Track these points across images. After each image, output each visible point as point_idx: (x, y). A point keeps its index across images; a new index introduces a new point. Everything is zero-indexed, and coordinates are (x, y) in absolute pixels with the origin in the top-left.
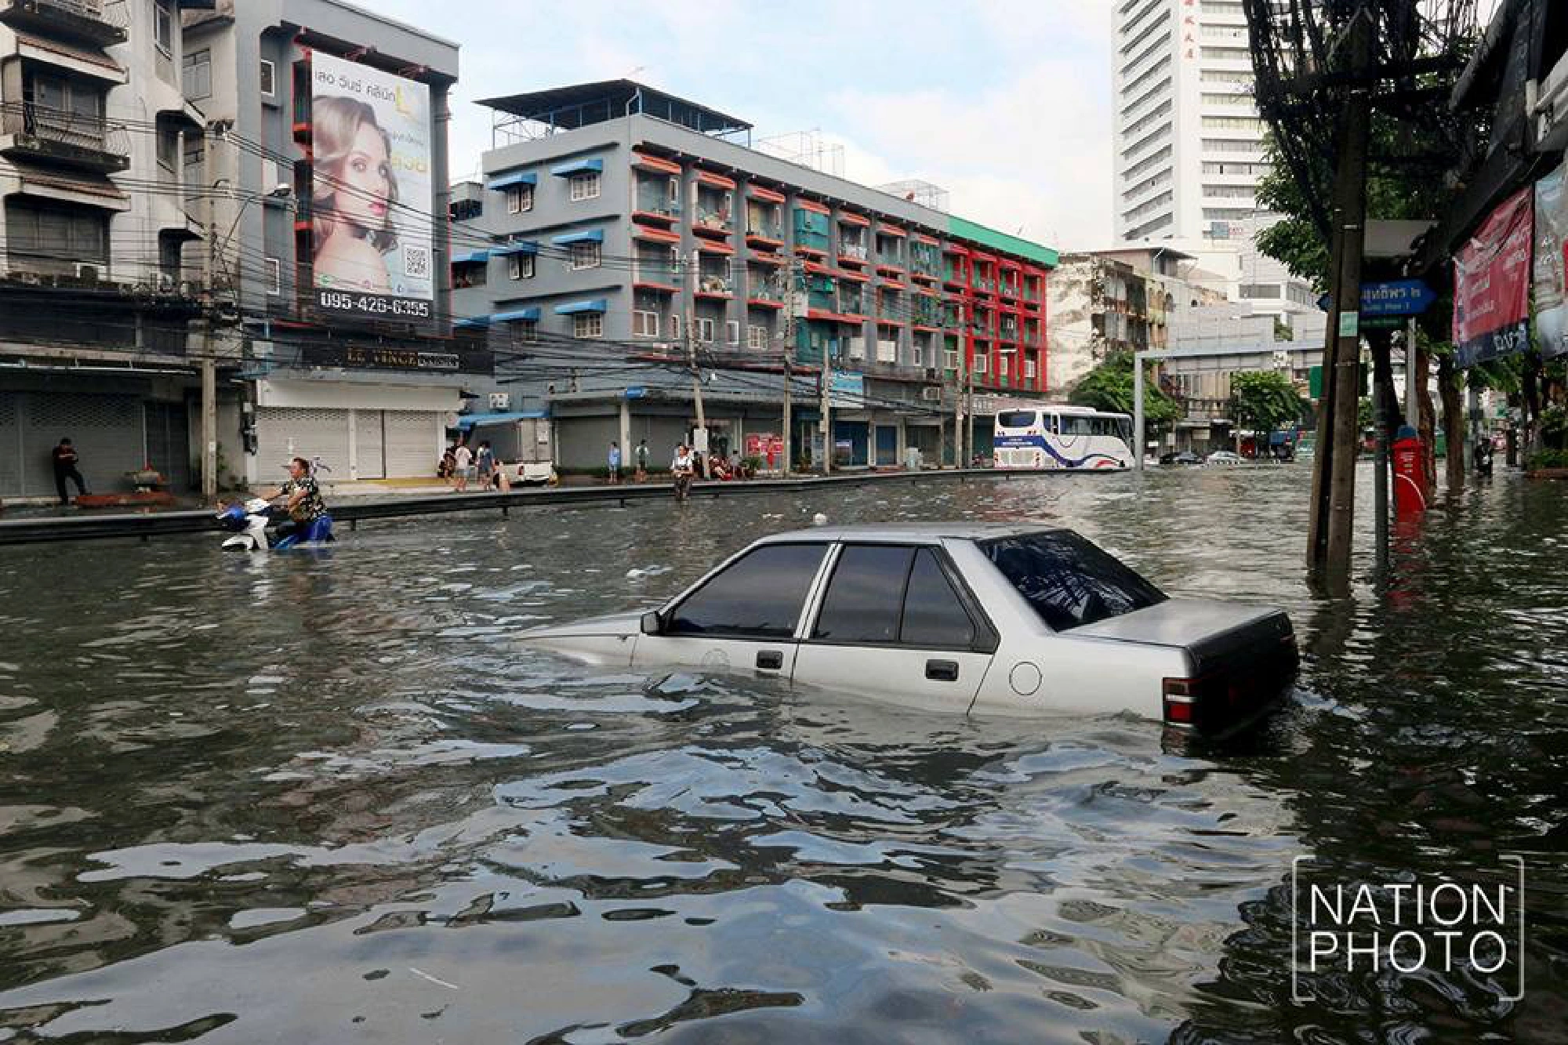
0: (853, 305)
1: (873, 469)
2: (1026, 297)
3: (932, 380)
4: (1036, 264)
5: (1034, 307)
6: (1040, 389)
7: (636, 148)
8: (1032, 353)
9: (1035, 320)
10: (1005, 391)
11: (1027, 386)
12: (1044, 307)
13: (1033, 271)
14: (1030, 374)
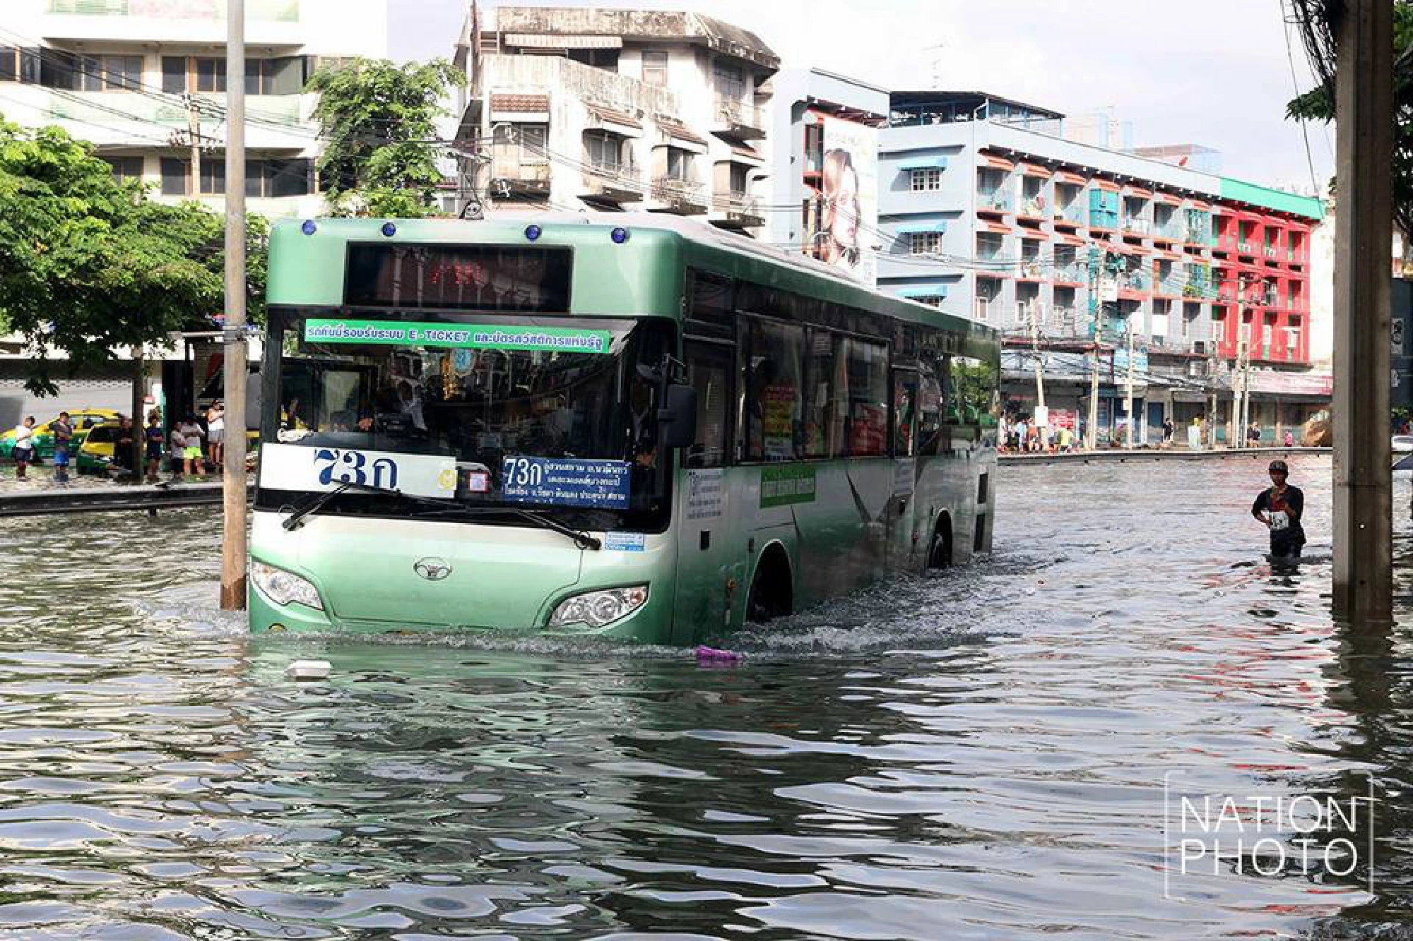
0: (1133, 280)
1: (1146, 446)
2: (1290, 257)
3: (1200, 354)
4: (1301, 219)
5: (1298, 268)
6: (1301, 360)
7: (983, 151)
8: (1295, 320)
9: (1299, 282)
10: (1268, 363)
11: (1290, 358)
12: (1307, 267)
13: (1300, 227)
14: (1292, 343)
